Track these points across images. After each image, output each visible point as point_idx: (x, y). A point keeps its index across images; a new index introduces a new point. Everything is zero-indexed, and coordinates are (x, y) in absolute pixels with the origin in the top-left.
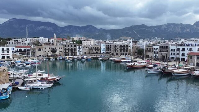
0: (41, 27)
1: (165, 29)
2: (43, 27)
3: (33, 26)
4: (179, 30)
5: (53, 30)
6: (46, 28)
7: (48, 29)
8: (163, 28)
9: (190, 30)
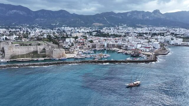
0: (12, 11)
1: (130, 16)
2: (15, 11)
3: (4, 9)
4: (140, 17)
5: (26, 14)
6: (18, 12)
7: (21, 13)
8: (128, 15)
9: (149, 17)
